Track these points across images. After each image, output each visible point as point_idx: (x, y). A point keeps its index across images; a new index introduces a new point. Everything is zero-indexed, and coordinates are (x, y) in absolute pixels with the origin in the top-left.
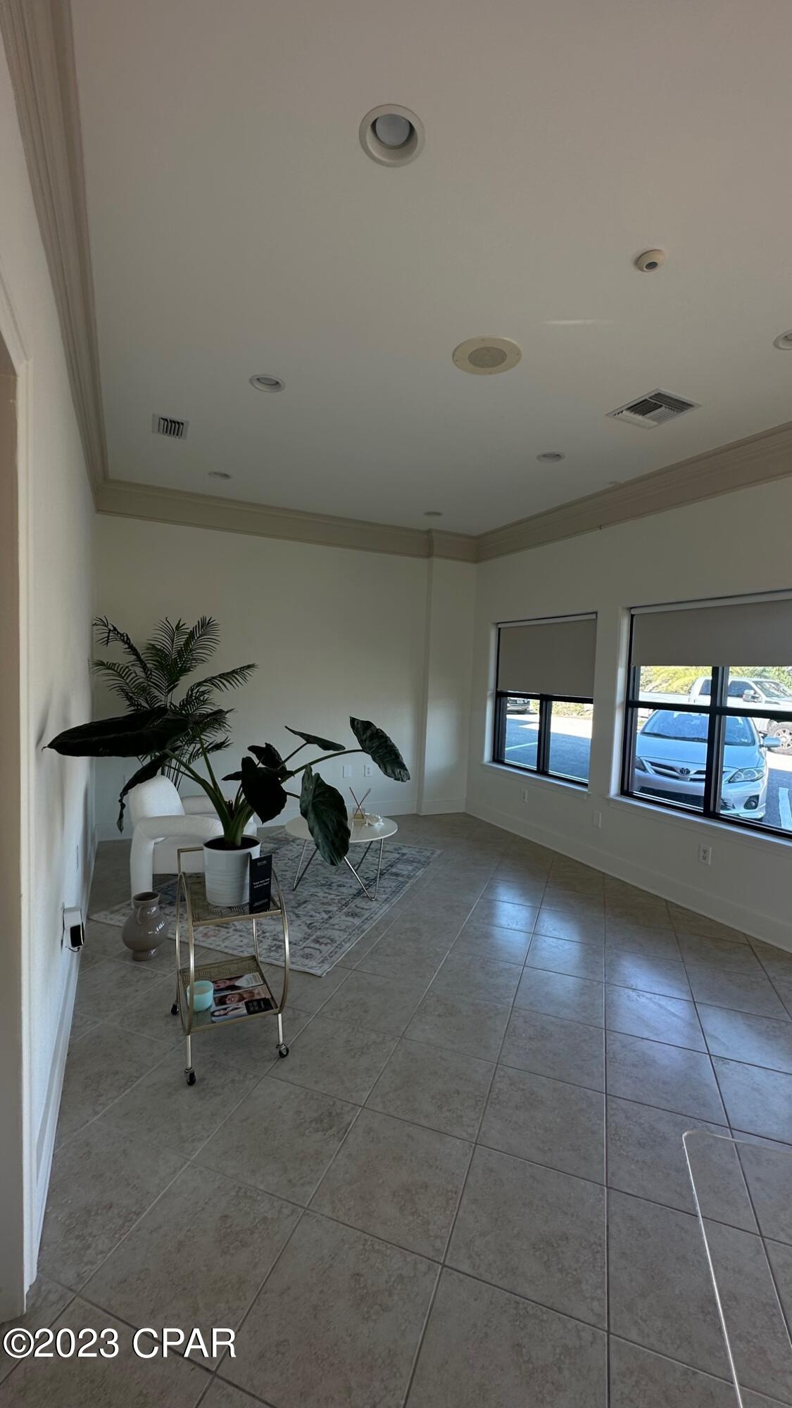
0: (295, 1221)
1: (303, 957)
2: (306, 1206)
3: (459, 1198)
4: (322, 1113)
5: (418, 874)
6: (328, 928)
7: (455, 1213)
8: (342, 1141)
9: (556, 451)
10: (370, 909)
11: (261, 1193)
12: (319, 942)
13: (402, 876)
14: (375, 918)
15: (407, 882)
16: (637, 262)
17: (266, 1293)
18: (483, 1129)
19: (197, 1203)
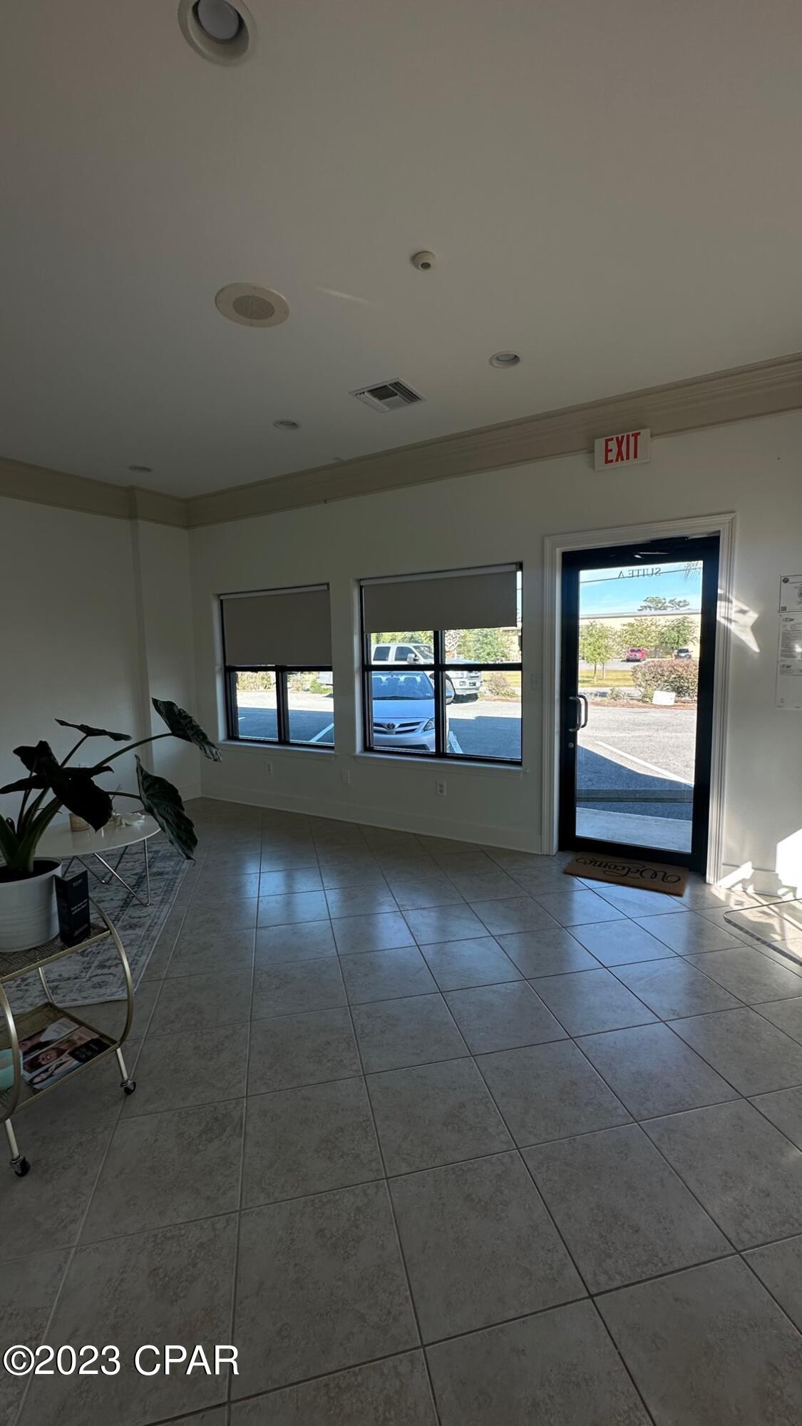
0: (235, 1227)
1: (95, 988)
2: (238, 1209)
3: (373, 1123)
4: (208, 1123)
5: (183, 867)
6: (109, 949)
7: (375, 1136)
8: (243, 1136)
9: (293, 420)
10: (149, 915)
11: (182, 1227)
12: (105, 966)
13: (167, 873)
14: (159, 922)
15: (177, 878)
16: (414, 258)
17: (241, 1303)
18: (364, 1062)
19: (110, 1280)
